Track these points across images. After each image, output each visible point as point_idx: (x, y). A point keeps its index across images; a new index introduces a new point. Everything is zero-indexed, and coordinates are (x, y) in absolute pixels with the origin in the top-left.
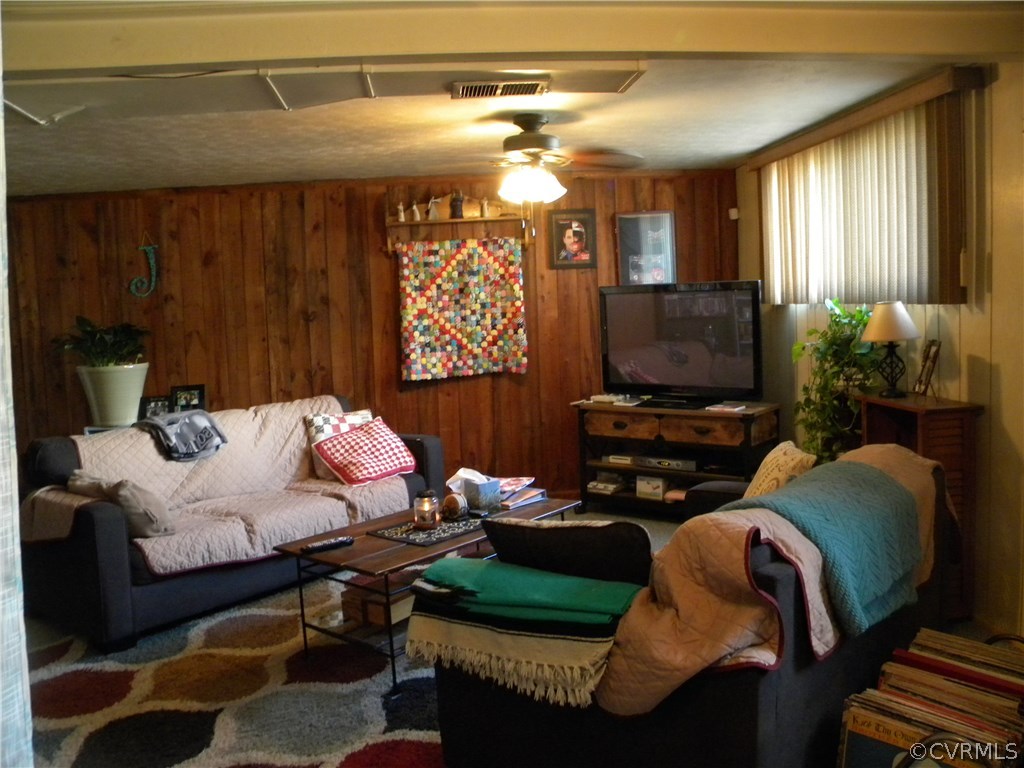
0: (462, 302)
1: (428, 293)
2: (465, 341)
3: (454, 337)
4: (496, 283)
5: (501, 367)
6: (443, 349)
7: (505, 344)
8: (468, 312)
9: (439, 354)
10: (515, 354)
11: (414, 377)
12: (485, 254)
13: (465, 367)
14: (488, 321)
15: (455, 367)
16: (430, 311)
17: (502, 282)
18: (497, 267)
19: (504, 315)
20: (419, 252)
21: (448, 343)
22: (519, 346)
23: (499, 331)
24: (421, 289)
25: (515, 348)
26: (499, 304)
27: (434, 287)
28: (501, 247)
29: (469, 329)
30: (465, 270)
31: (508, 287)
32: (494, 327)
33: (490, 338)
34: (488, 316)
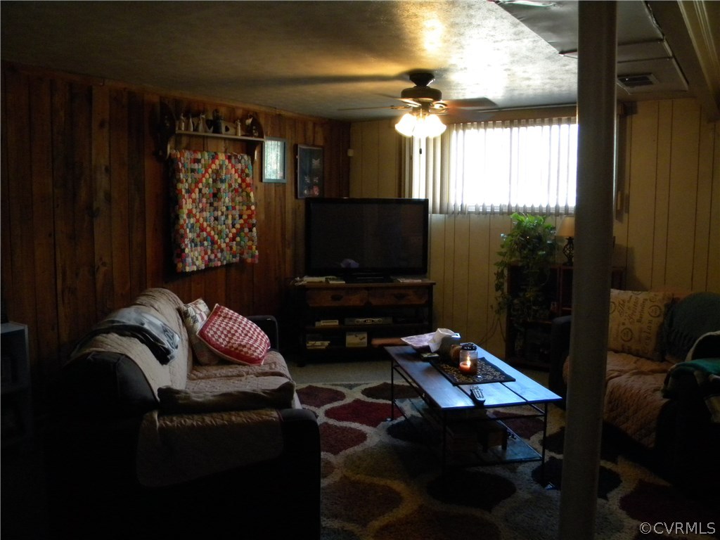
0: (215, 204)
1: (193, 196)
2: (216, 237)
3: (209, 234)
4: (236, 190)
5: (238, 258)
6: (202, 245)
7: (241, 240)
8: (220, 213)
9: (199, 248)
10: (250, 248)
11: (188, 269)
12: (230, 167)
13: (216, 259)
14: (230, 222)
15: (210, 260)
16: (194, 211)
17: (240, 190)
18: (237, 177)
19: (241, 217)
20: (187, 159)
21: (205, 239)
22: (253, 241)
23: (237, 229)
24: (189, 191)
25: (250, 243)
26: (237, 207)
27: (197, 190)
28: (240, 162)
29: (219, 227)
30: (217, 177)
31: (244, 194)
32: (233, 226)
33: (231, 235)
34: (230, 217)
